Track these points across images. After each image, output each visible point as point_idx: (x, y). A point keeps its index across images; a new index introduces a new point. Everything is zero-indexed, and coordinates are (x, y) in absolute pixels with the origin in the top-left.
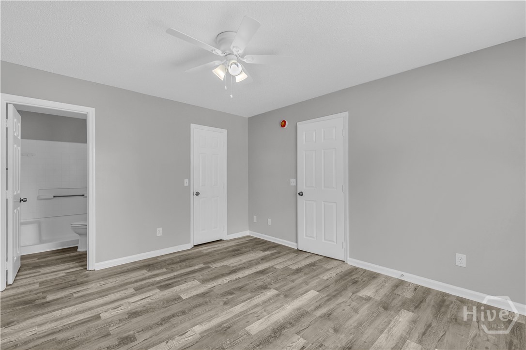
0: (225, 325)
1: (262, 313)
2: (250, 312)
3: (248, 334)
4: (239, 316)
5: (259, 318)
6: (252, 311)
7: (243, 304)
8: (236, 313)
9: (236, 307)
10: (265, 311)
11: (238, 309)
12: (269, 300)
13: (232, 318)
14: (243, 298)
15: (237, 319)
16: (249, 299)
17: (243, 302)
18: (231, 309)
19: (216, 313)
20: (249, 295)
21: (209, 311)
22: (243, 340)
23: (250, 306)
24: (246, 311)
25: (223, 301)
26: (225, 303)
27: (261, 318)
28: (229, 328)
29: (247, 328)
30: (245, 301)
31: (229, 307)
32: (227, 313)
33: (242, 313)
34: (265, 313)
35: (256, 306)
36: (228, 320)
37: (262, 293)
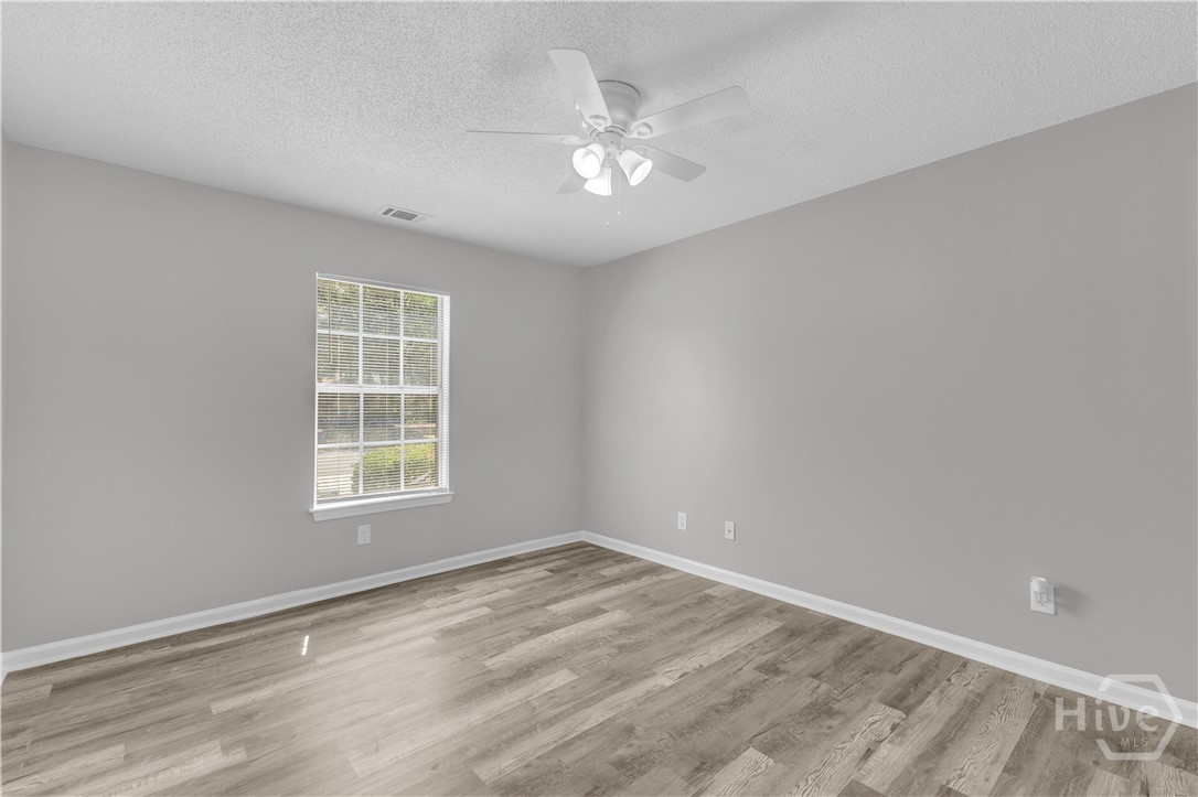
0: (616, 684)
1: (542, 705)
2: (569, 706)
3: (573, 670)
4: (592, 698)
5: (551, 695)
6: (564, 708)
7: (586, 727)
8: (598, 705)
9: (601, 719)
10: (534, 708)
11: (596, 716)
12: (514, 738)
13: (606, 695)
14: (584, 749)
15: (594, 694)
16: (568, 744)
17: (586, 734)
18: (610, 714)
19: (642, 707)
20: (567, 758)
21: (662, 713)
22: (581, 663)
23: (567, 722)
24: (577, 709)
25: (637, 738)
26: (629, 731)
27: (546, 694)
28: (608, 679)
29: (574, 677)
30: (579, 737)
31: (619, 721)
32: (619, 706)
33: (587, 704)
34: (536, 704)
35: (551, 721)
36: (614, 691)
37: (528, 766)
